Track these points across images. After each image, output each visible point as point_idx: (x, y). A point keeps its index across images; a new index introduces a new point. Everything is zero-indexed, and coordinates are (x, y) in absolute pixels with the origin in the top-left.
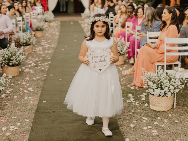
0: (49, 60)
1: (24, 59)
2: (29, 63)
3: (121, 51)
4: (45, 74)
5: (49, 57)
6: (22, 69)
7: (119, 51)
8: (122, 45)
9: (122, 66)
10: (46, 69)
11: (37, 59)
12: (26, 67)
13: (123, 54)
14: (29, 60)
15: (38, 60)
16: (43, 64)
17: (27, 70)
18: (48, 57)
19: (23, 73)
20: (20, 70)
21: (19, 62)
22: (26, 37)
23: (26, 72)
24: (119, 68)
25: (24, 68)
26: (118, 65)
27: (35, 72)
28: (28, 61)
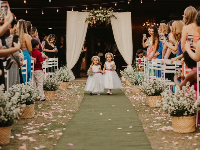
0: (64, 126)
1: (19, 115)
2: (28, 129)
3: (190, 109)
4: (55, 143)
5: (63, 123)
6: (15, 136)
7: (187, 107)
8: (191, 97)
9: (192, 134)
10: (57, 137)
11: (43, 124)
12: (23, 133)
13: (194, 112)
14: (29, 126)
15: (45, 126)
16: (52, 131)
17: (25, 138)
18: (61, 122)
19: (17, 141)
20: (13, 137)
21: (9, 119)
22: (26, 90)
23: (22, 140)
24: (188, 136)
25: (19, 135)
26: (184, 133)
27: (38, 140)
28: (27, 127)
